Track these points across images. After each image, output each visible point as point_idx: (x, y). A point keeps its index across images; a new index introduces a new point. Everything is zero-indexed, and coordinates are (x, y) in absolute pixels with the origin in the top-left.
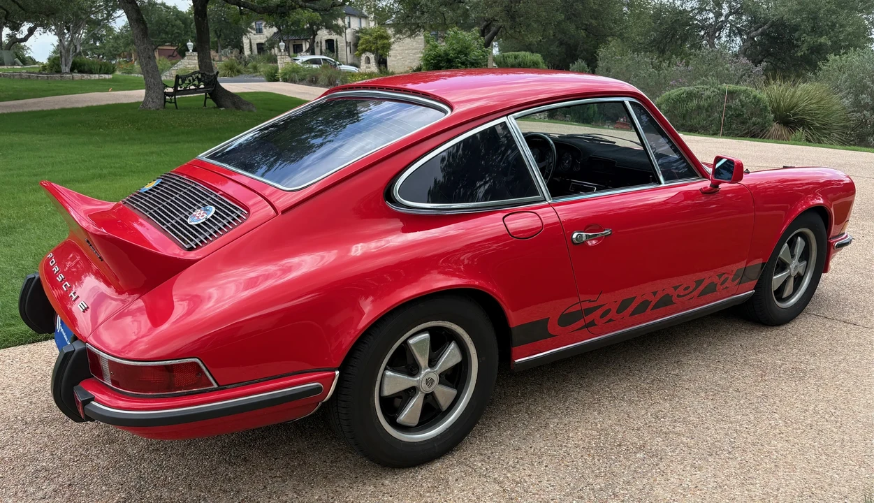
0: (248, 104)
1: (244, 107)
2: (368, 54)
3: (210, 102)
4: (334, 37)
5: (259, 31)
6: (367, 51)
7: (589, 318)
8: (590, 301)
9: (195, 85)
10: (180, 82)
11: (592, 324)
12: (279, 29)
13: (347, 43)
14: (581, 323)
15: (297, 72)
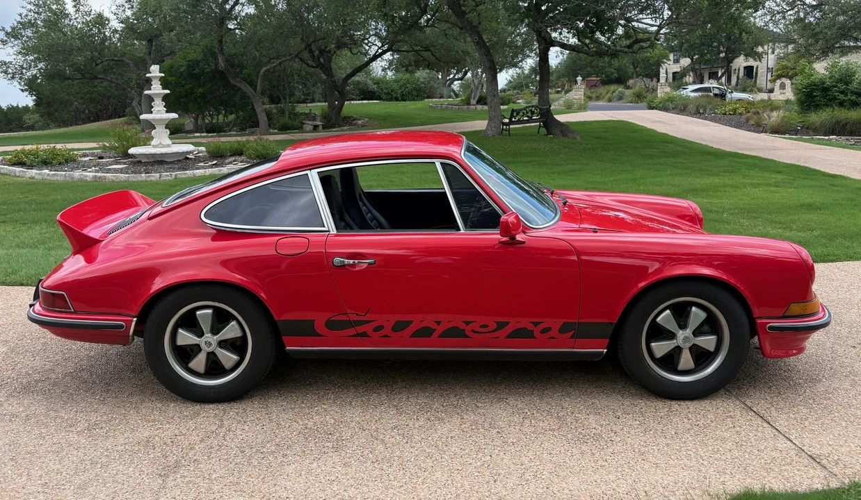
0: (573, 132)
1: (570, 135)
2: (784, 80)
3: (543, 130)
4: (751, 62)
5: (677, 61)
6: (783, 77)
7: (361, 329)
8: (357, 315)
9: (528, 117)
10: (515, 114)
11: (364, 335)
12: (692, 59)
13: (768, 68)
14: (352, 331)
15: (672, 102)
